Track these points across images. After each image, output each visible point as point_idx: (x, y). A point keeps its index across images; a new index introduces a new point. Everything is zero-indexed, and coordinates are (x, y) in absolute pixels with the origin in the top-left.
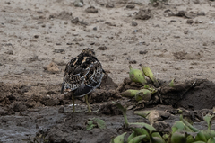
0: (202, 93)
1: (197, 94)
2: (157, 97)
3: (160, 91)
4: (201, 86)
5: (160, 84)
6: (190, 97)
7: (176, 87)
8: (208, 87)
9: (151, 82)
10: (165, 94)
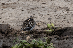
0: (69, 31)
1: (67, 31)
2: (54, 33)
3: (55, 31)
4: (69, 29)
5: (56, 28)
6: (65, 32)
7: (60, 29)
8: (71, 29)
9: (53, 28)
10: (57, 32)
